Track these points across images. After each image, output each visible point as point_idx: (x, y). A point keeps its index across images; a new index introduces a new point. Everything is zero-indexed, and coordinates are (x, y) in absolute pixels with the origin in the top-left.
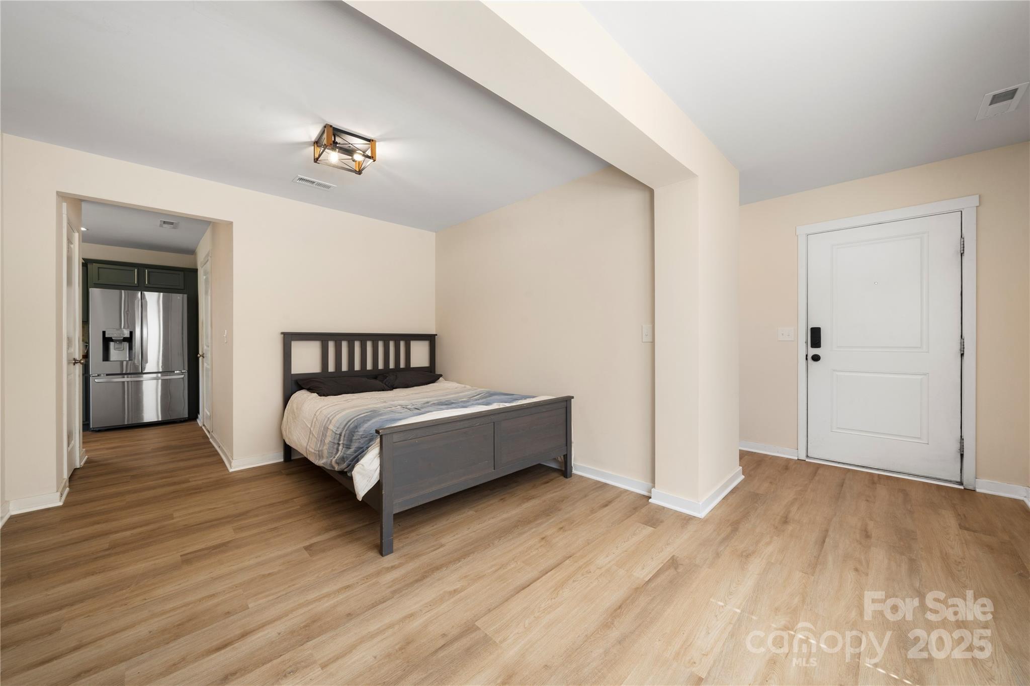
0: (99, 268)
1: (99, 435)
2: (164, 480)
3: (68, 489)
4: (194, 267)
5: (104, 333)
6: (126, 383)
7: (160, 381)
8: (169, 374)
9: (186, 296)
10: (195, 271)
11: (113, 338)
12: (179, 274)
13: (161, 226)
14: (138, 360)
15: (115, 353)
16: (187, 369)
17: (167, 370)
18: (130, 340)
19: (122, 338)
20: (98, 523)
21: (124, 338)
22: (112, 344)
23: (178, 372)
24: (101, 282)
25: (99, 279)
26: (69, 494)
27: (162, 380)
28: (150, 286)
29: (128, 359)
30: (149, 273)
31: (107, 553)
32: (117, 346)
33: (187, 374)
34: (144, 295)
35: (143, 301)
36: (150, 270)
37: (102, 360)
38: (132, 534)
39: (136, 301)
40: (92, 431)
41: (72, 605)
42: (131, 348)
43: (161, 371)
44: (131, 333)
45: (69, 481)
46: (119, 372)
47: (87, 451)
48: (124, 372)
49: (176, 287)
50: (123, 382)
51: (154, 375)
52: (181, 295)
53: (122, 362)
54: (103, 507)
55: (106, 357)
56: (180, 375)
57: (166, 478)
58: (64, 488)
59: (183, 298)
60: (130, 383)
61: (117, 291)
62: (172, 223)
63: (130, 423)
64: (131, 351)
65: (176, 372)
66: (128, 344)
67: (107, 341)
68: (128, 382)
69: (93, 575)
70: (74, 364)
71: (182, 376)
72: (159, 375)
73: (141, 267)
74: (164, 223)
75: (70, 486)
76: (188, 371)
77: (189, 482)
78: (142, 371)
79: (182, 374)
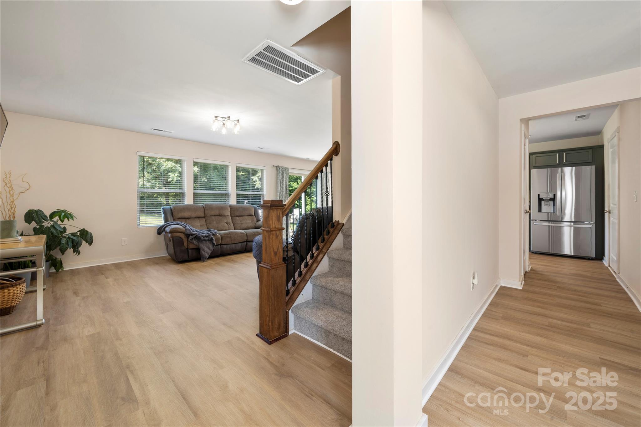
0: (536, 157)
1: (537, 255)
2: (581, 297)
3: (523, 282)
4: (600, 144)
5: (539, 195)
6: (550, 227)
7: (572, 228)
8: (579, 224)
9: (593, 167)
10: (602, 147)
11: (544, 198)
12: (588, 152)
13: (576, 120)
14: (558, 213)
15: (544, 208)
16: (595, 221)
17: (577, 220)
18: (553, 199)
19: (549, 198)
20: (541, 308)
21: (550, 198)
22: (543, 202)
23: (587, 223)
24: (538, 165)
25: (536, 164)
26: (524, 284)
27: (574, 227)
28: (566, 163)
29: (552, 212)
30: (566, 154)
31: (548, 328)
32: (546, 203)
33: (594, 225)
34: (563, 170)
35: (562, 174)
36: (567, 152)
37: (537, 212)
38: (561, 324)
39: (558, 174)
40: (532, 252)
41: (532, 347)
42: (554, 205)
43: (573, 220)
44: (554, 195)
45: (524, 278)
46: (546, 220)
47: (531, 263)
48: (549, 220)
49: (585, 162)
50: (549, 226)
51: (569, 223)
52: (590, 167)
53: (548, 213)
54: (543, 299)
55: (540, 210)
56: (589, 226)
57: (580, 296)
58: (522, 280)
59: (591, 169)
60: (553, 227)
61: (546, 169)
62: (584, 116)
63: (553, 252)
64: (554, 207)
65: (585, 223)
66: (552, 202)
67: (540, 200)
68: (551, 226)
69: (541, 336)
70: (526, 213)
71: (591, 226)
72: (572, 224)
73: (560, 152)
74: (578, 118)
75: (524, 280)
76: (596, 223)
77: (601, 306)
78: (561, 220)
79: (590, 224)
